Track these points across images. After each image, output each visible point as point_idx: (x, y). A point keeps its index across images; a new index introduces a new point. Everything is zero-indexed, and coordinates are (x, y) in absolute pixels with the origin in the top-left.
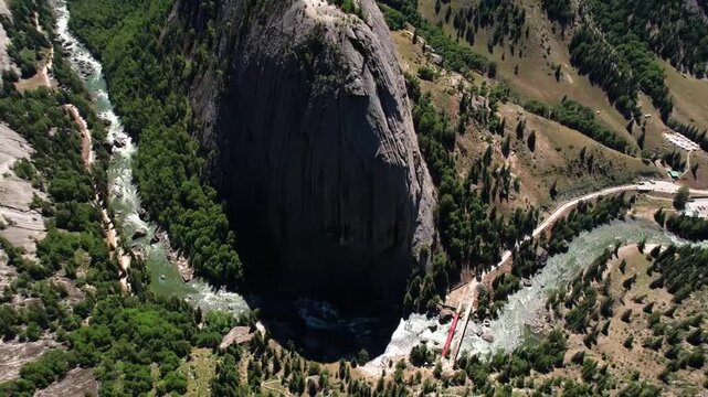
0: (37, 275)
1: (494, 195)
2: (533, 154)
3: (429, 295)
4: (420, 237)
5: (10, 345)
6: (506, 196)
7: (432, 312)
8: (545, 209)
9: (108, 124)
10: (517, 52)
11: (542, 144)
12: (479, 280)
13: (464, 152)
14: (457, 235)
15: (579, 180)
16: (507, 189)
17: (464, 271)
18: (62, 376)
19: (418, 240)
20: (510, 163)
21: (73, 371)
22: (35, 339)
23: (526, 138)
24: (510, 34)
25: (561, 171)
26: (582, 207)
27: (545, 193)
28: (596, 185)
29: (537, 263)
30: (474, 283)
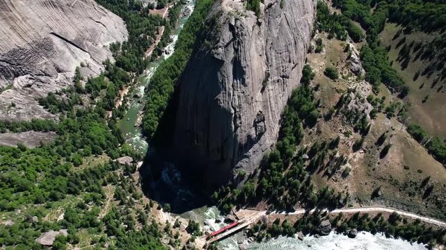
0: (79, 91)
1: (321, 170)
2: (379, 160)
3: (229, 201)
4: (244, 166)
5: (44, 110)
6: (330, 176)
7: (224, 212)
8: (360, 201)
9: (171, 41)
10: (437, 86)
11: (394, 157)
12: (268, 213)
13: (319, 132)
14: (268, 178)
15: (408, 198)
16: (334, 171)
17: (262, 202)
18: (46, 131)
19: (241, 166)
20: (354, 157)
21: (52, 132)
22: (53, 113)
23: (382, 147)
24: (441, 71)
25: (396, 183)
26: (393, 218)
27: (368, 190)
28: (423, 209)
29: (318, 230)
30: (263, 213)
